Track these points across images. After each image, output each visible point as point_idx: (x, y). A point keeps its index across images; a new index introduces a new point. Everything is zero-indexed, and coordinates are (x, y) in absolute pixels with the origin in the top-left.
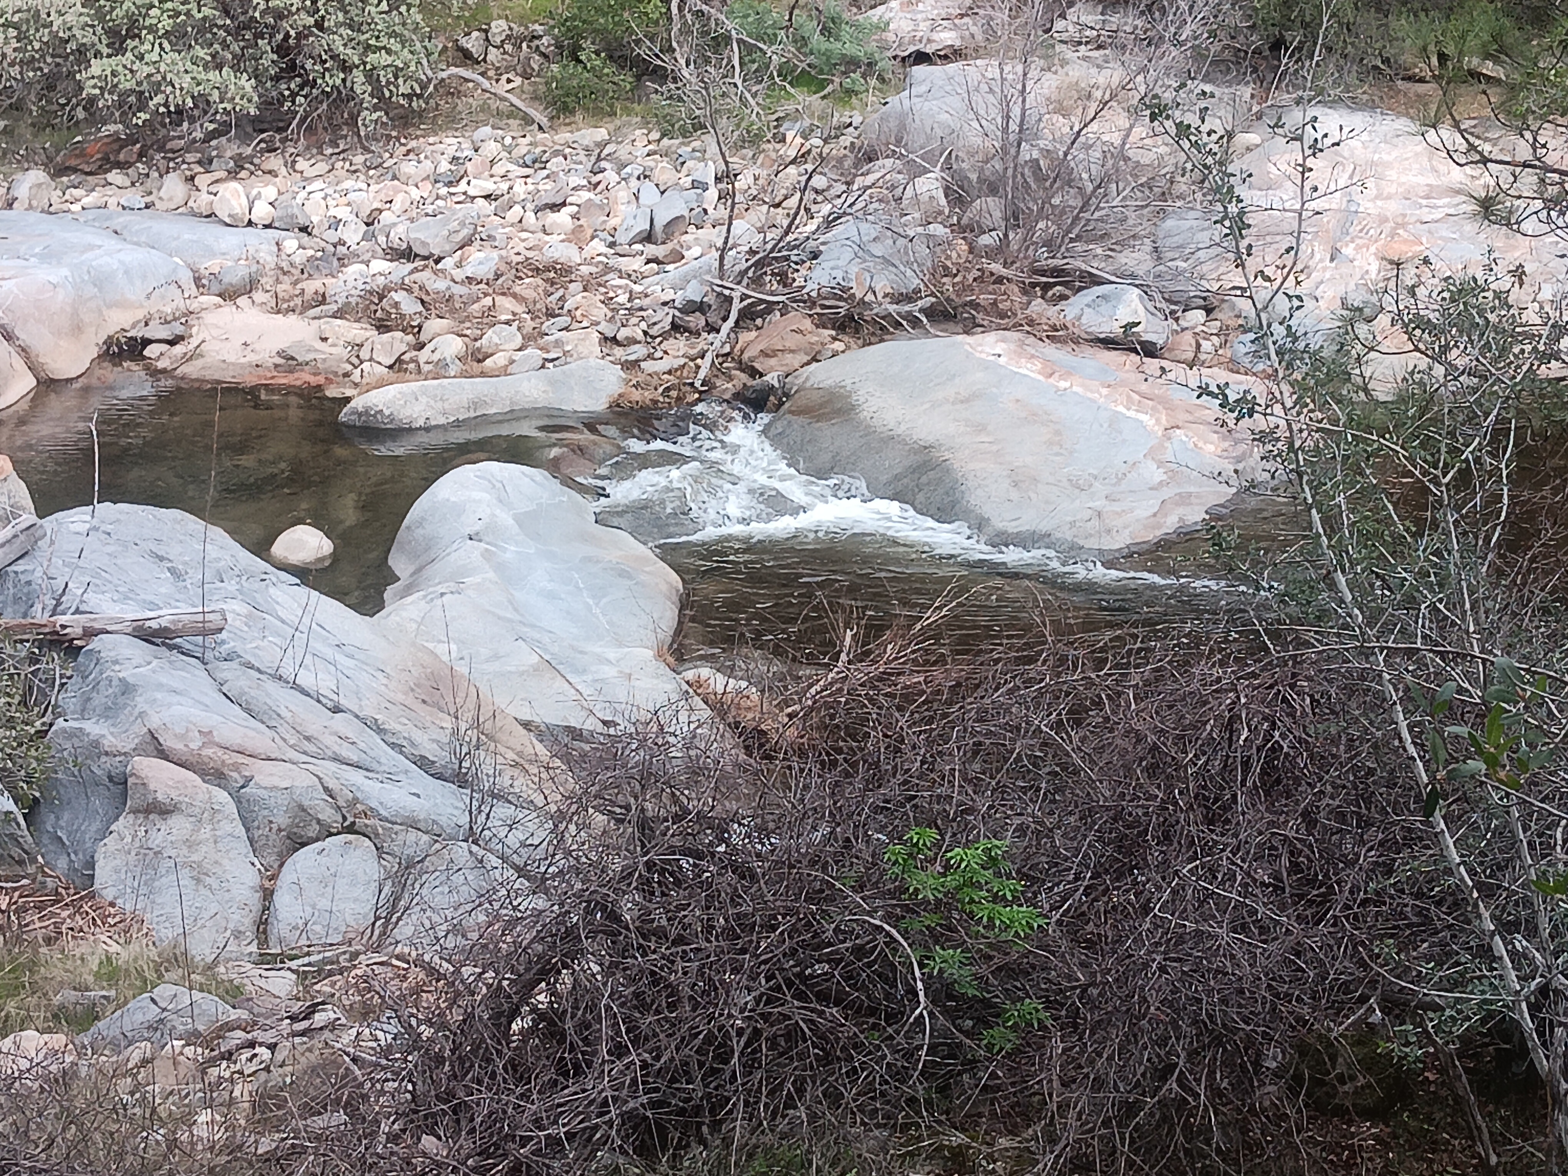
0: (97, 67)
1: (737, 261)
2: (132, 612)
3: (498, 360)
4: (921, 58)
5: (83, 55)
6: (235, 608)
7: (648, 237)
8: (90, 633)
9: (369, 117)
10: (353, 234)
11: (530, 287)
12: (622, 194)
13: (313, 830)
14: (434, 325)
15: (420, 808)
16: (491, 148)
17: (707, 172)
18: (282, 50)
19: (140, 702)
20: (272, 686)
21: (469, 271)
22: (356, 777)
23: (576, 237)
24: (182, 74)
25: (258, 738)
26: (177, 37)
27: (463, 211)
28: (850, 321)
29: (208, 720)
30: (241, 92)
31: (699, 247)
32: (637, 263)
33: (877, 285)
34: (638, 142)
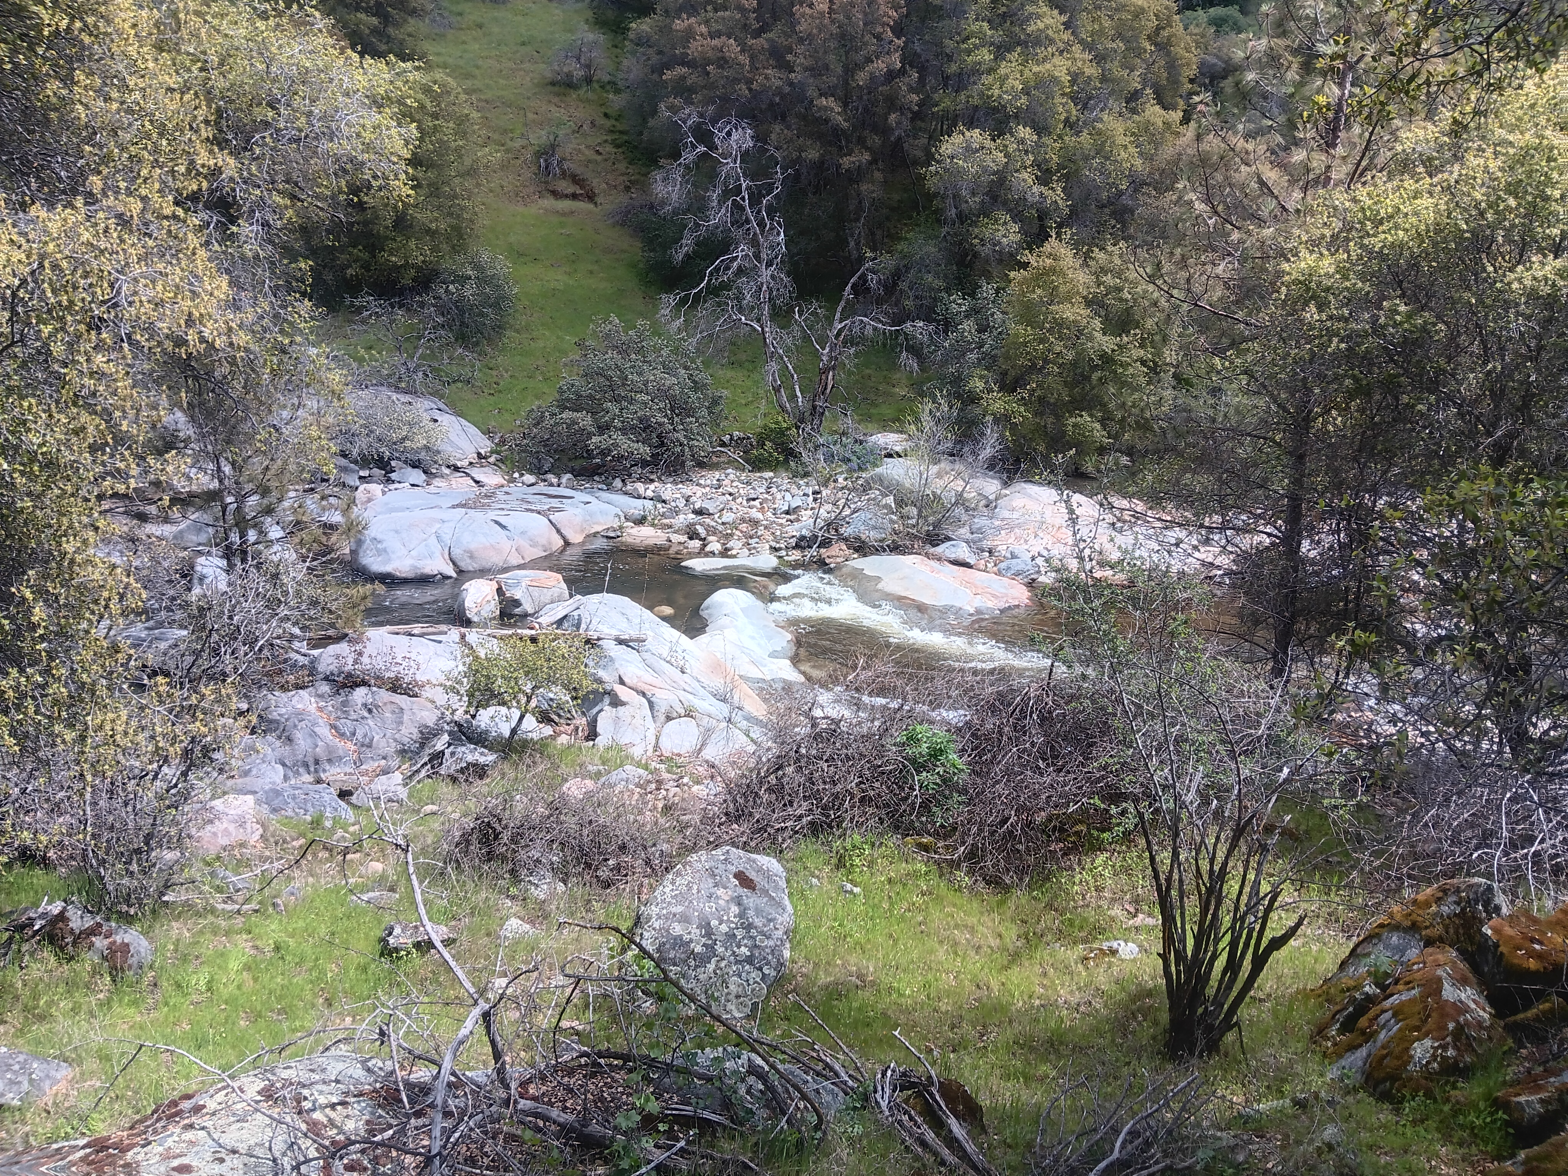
0: (594, 439)
1: (821, 523)
2: (615, 633)
3: (734, 552)
4: (889, 456)
5: (590, 435)
6: (650, 633)
7: (787, 513)
8: (599, 639)
9: (689, 463)
10: (681, 503)
11: (744, 527)
12: (779, 496)
13: (675, 715)
14: (711, 538)
15: (712, 710)
16: (732, 476)
17: (810, 491)
18: (659, 436)
19: (617, 665)
20: (662, 662)
21: (724, 520)
22: (691, 697)
23: (762, 510)
24: (626, 444)
25: (658, 682)
26: (624, 431)
27: (722, 498)
28: (861, 548)
29: (641, 673)
30: (645, 450)
31: (806, 516)
32: (783, 521)
33: (872, 536)
34: (783, 479)
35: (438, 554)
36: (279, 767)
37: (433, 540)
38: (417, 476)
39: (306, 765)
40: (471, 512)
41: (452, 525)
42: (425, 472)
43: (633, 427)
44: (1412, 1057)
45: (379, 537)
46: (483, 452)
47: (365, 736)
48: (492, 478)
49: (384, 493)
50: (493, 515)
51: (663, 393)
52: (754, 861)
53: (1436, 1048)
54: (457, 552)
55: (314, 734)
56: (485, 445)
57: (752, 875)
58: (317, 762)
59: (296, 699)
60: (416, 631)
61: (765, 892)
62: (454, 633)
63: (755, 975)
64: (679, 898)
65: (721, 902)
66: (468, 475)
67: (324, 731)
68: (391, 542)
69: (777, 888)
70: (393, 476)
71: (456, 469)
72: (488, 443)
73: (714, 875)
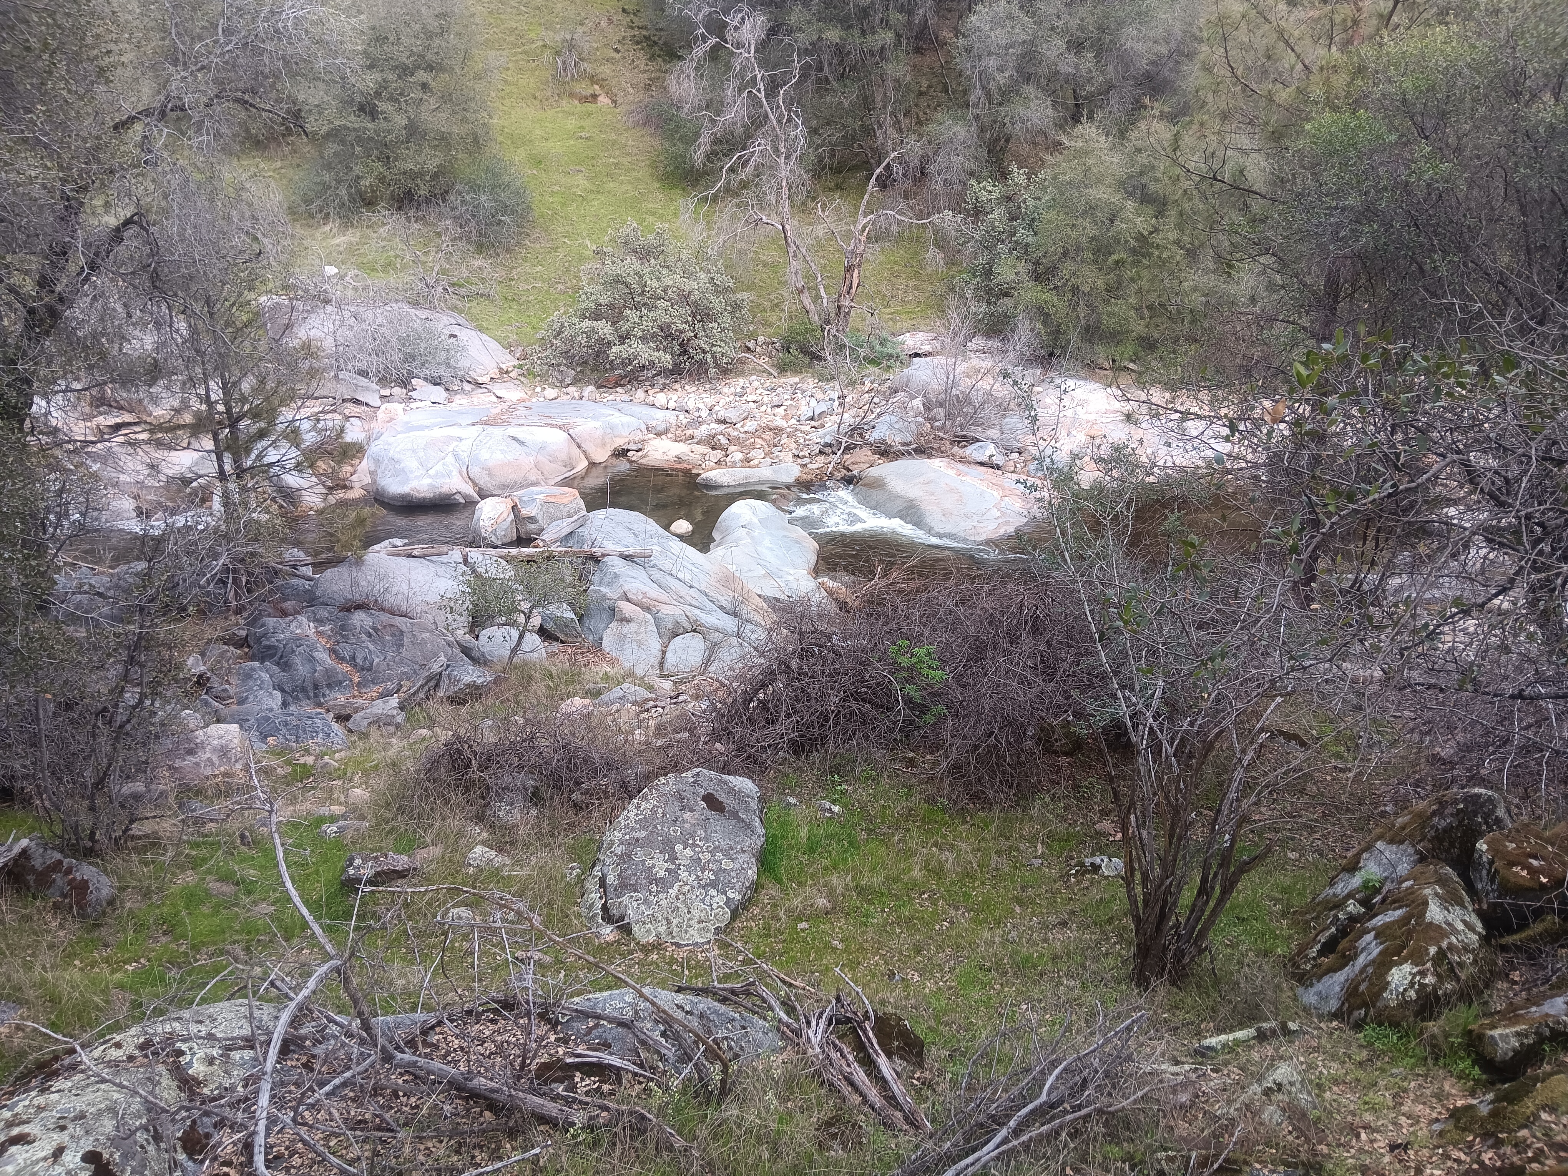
0: (614, 349)
1: (845, 428)
2: (620, 549)
3: (756, 462)
4: (917, 355)
5: (610, 345)
6: (657, 548)
7: (812, 419)
8: (604, 555)
9: (712, 370)
10: (704, 413)
11: (768, 435)
12: (803, 402)
13: (681, 630)
14: (732, 448)
15: (720, 624)
16: (756, 384)
17: (835, 396)
18: (681, 345)
19: (621, 581)
20: (668, 578)
21: (746, 429)
22: (697, 612)
23: (785, 417)
24: (645, 352)
25: (662, 596)
26: (644, 339)
27: (745, 406)
28: (886, 452)
29: (645, 589)
30: (666, 360)
31: (831, 423)
32: (808, 428)
33: (896, 439)
34: (810, 383)
35: (455, 473)
36: (278, 694)
37: (450, 459)
38: (438, 393)
39: (304, 690)
40: (490, 429)
41: (470, 442)
42: (447, 389)
43: (654, 335)
44: (1388, 983)
45: (397, 457)
46: (504, 367)
47: (366, 659)
48: (512, 393)
49: (405, 410)
50: (513, 431)
51: (685, 298)
52: (725, 783)
53: (1414, 975)
54: (475, 471)
55: (312, 660)
56: (509, 361)
57: (722, 797)
58: (316, 687)
59: (294, 624)
60: (416, 553)
61: (735, 815)
62: (456, 554)
63: (721, 900)
64: (643, 823)
65: (686, 825)
66: (489, 391)
67: (322, 656)
68: (410, 463)
69: (747, 810)
70: (414, 394)
71: (479, 385)
72: (509, 357)
73: (682, 798)
